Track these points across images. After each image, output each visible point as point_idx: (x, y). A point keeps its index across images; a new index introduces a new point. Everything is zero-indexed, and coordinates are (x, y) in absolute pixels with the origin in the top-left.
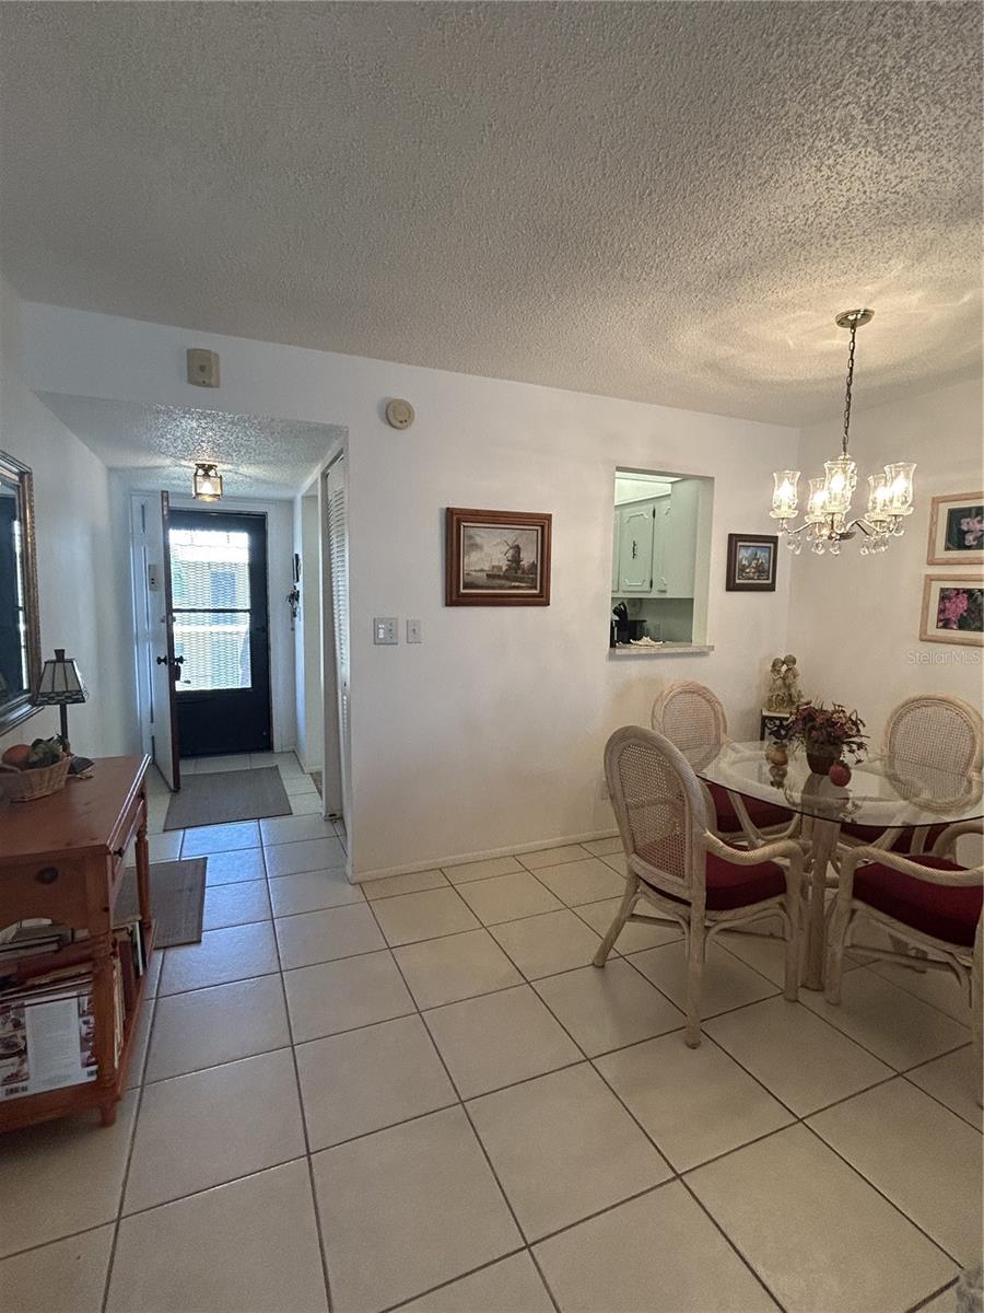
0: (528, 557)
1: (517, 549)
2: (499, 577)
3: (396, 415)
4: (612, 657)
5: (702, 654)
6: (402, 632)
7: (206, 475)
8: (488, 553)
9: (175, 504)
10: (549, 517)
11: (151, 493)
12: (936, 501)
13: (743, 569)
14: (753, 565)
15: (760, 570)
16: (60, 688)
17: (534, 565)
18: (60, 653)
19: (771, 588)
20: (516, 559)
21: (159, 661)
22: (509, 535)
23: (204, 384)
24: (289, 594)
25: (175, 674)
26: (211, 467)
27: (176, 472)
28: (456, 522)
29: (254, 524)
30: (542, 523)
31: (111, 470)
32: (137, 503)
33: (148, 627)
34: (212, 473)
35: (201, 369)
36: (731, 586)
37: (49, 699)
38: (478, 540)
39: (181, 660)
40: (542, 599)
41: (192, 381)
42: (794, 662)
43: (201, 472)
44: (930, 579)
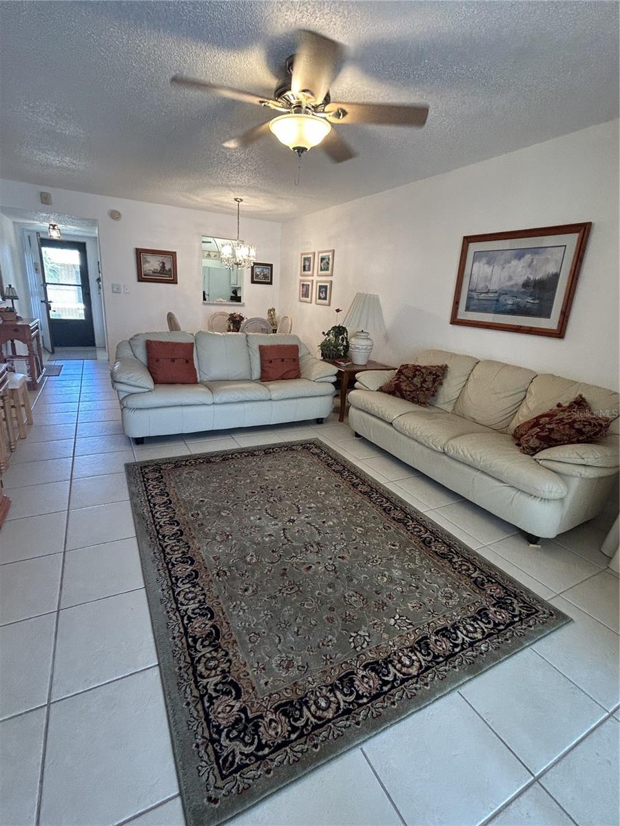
0: (168, 267)
1: (163, 263)
2: (156, 273)
3: (115, 215)
4: (204, 304)
5: (243, 305)
6: (122, 288)
7: (54, 229)
8: (153, 264)
9: (42, 236)
10: (175, 253)
11: (32, 231)
12: (302, 254)
13: (257, 276)
14: (262, 274)
15: (265, 276)
16: (11, 295)
17: (170, 269)
18: (10, 286)
19: (270, 283)
20: (163, 267)
21: (42, 302)
22: (160, 258)
23: (46, 204)
24: (97, 278)
25: (49, 308)
26: (55, 225)
27: (42, 224)
28: (139, 253)
29: (81, 247)
30: (173, 255)
31: (14, 223)
32: (26, 234)
33: (36, 290)
34: (56, 227)
35: (45, 199)
36: (253, 282)
37: (9, 298)
38: (148, 259)
39: (51, 302)
40: (174, 281)
41: (42, 202)
42: (274, 310)
43: (51, 227)
44: (301, 281)
